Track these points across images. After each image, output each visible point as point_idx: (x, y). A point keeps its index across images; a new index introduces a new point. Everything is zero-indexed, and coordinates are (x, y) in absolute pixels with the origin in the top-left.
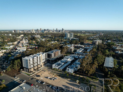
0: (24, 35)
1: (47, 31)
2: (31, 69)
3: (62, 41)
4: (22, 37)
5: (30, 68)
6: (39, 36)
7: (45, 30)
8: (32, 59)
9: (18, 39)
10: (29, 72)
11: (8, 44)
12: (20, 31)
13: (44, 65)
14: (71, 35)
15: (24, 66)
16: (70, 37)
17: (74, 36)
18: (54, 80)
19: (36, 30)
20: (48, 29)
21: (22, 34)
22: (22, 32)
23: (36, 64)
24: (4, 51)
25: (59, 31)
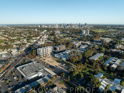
0: (47, 31)
1: (70, 26)
4: (45, 32)
6: (59, 32)
7: (68, 25)
9: (41, 34)
11: (33, 38)
12: (45, 26)
14: (87, 32)
15: (38, 54)
16: (86, 33)
17: (91, 33)
20: (71, 24)
21: (46, 30)
22: (47, 27)
24: (29, 44)
25: (82, 26)
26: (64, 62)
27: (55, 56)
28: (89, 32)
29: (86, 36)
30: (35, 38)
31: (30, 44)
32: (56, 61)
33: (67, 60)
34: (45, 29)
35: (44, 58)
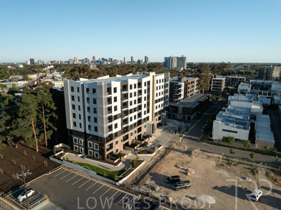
2: (114, 141)
5: (111, 137)
8: (119, 87)
10: (103, 159)
15: (72, 127)
23: (133, 119)
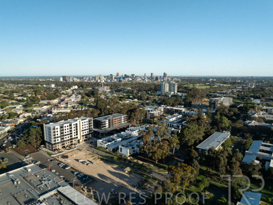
0: (79, 87)
1: (130, 79)
2: (57, 145)
3: (147, 99)
4: (73, 90)
5: (55, 144)
6: (107, 89)
7: (126, 76)
8: (59, 127)
9: (63, 94)
10: (52, 150)
11: (41, 102)
12: (75, 79)
13: (85, 140)
14: (172, 88)
15: (46, 140)
16: (170, 90)
17: (180, 90)
18: (87, 164)
19: (108, 77)
20: (133, 75)
21: (76, 85)
22: (78, 80)
24: (27, 115)
25: (157, 78)
26: (125, 160)
27: (98, 145)
28: (176, 87)
29: (172, 96)
30: (45, 102)
31: (30, 114)
32: (102, 159)
33: (134, 155)
34: (74, 84)
35: (65, 152)
